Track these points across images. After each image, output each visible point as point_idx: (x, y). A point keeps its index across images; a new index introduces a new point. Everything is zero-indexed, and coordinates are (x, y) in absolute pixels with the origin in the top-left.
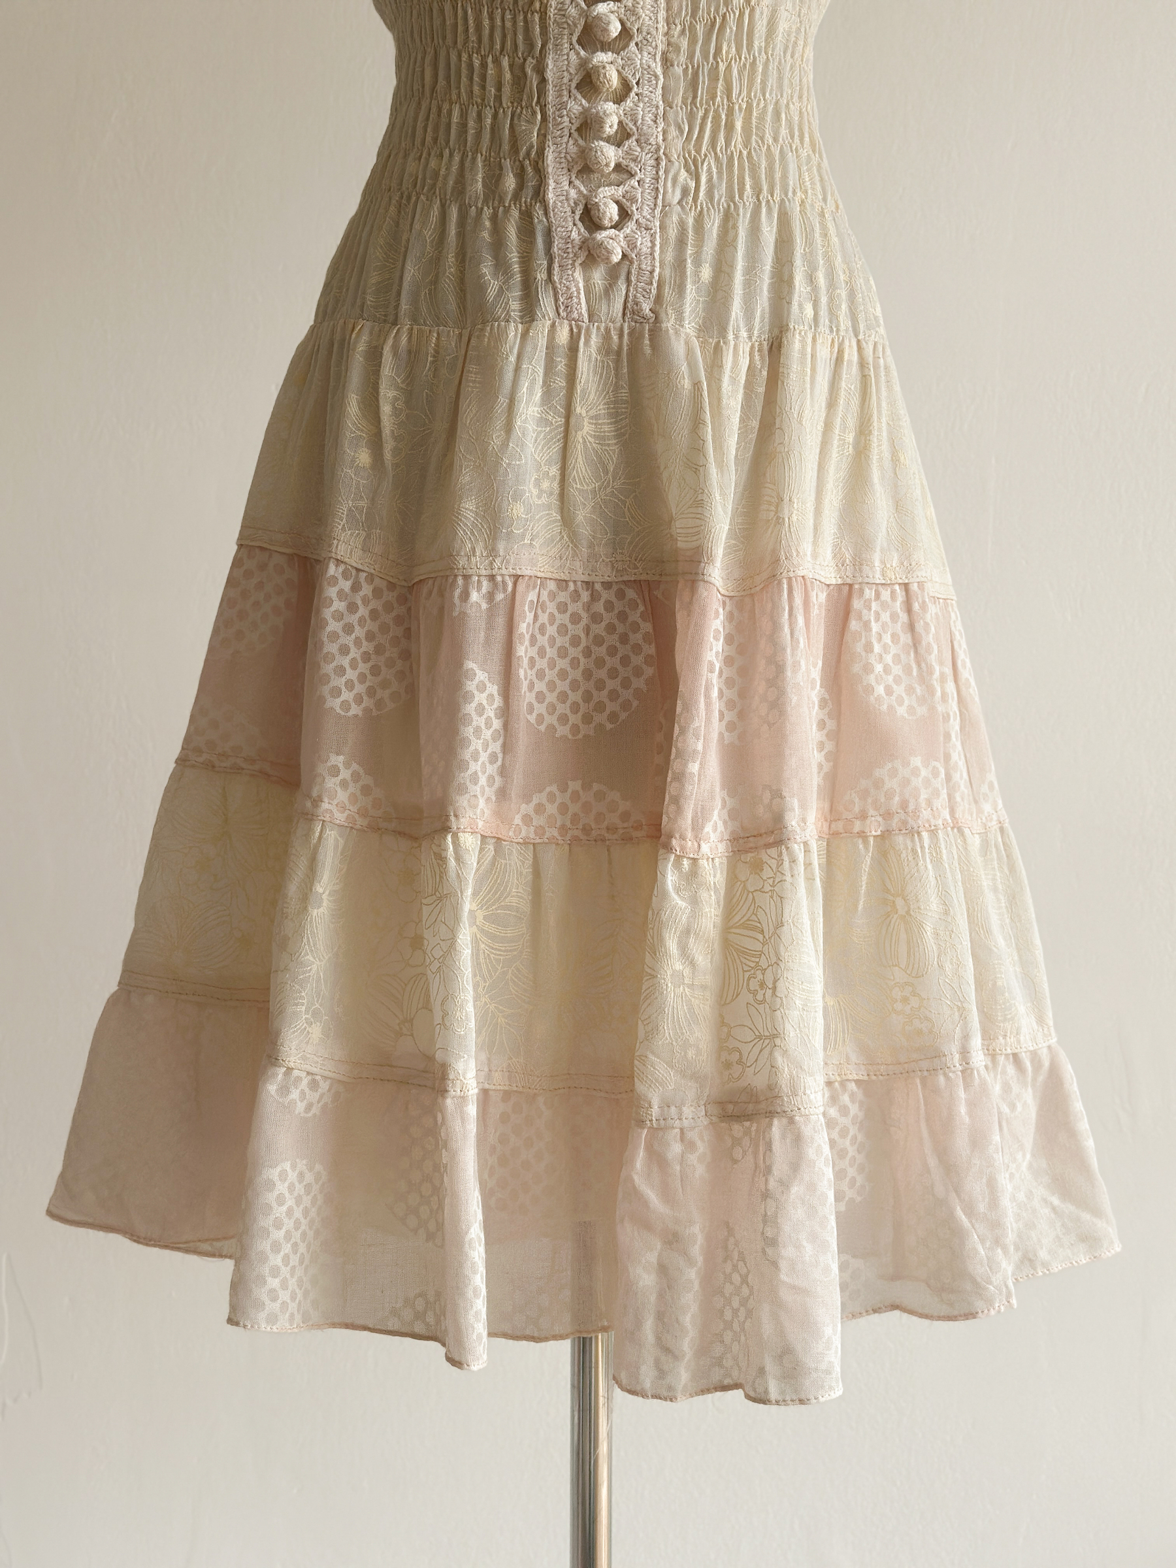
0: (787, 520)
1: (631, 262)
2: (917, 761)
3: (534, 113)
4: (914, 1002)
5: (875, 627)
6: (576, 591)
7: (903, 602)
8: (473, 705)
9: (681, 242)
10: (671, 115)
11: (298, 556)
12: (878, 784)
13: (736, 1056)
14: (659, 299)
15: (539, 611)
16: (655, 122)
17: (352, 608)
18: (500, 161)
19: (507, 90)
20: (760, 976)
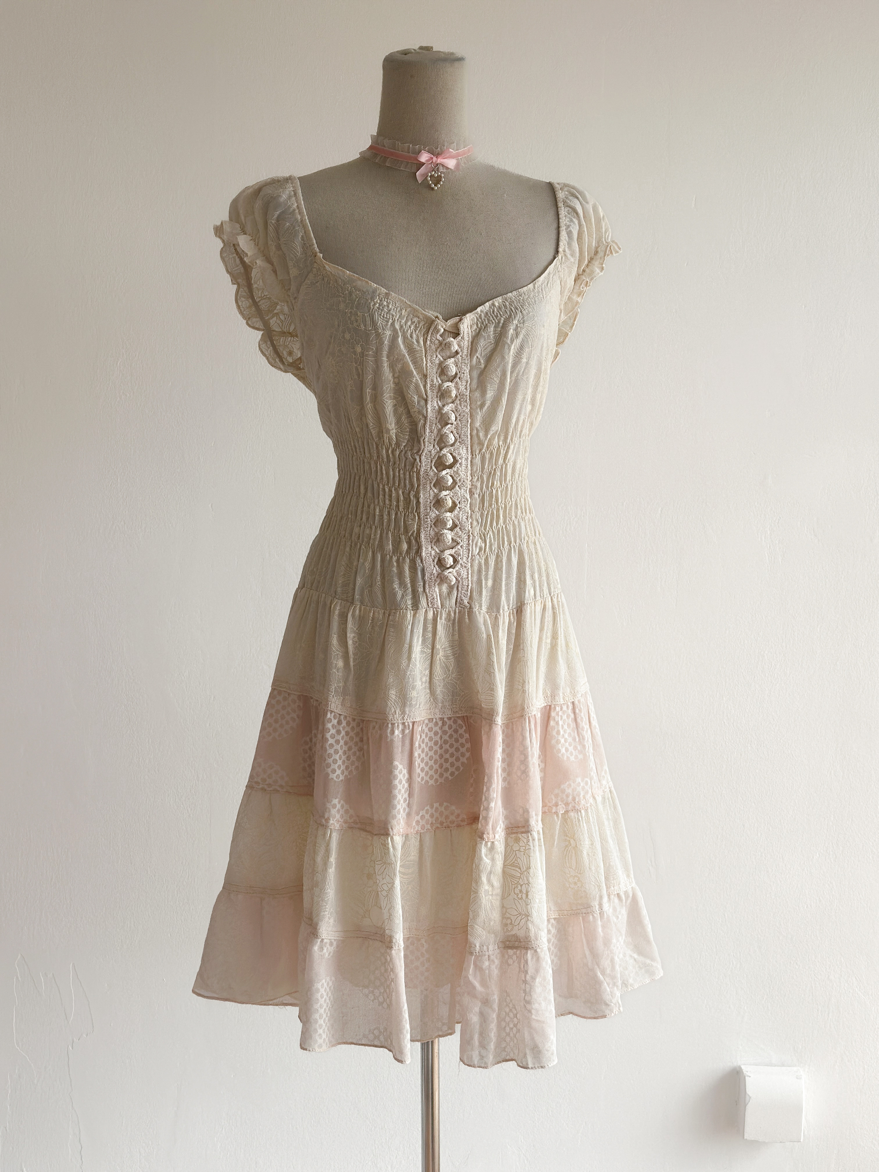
0: (527, 691)
1: (459, 582)
2: (579, 780)
3: (415, 516)
4: (579, 884)
5: (561, 723)
6: (436, 722)
7: (572, 709)
8: (398, 780)
9: (480, 571)
10: (474, 517)
11: (302, 695)
12: (563, 791)
13: (509, 922)
14: (471, 598)
15: (422, 734)
16: (467, 519)
17: (339, 732)
18: (399, 536)
19: (401, 504)
20: (520, 888)
